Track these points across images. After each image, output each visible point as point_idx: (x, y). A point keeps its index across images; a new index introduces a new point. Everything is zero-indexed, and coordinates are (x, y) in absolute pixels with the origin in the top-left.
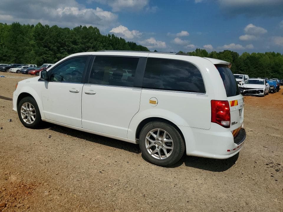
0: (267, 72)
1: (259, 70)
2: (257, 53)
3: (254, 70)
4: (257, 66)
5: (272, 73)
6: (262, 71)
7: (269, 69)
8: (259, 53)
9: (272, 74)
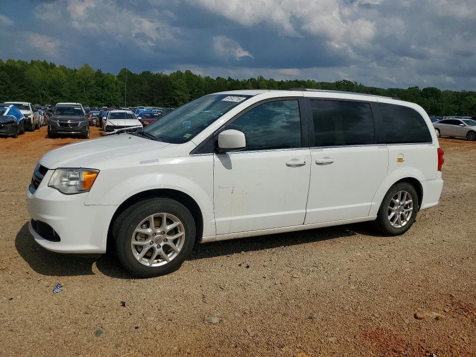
0: (43, 95)
1: (27, 90)
2: (16, 61)
3: (20, 90)
4: (24, 83)
5: (51, 96)
6: (33, 92)
7: (45, 90)
8: (20, 61)
9: (51, 99)
